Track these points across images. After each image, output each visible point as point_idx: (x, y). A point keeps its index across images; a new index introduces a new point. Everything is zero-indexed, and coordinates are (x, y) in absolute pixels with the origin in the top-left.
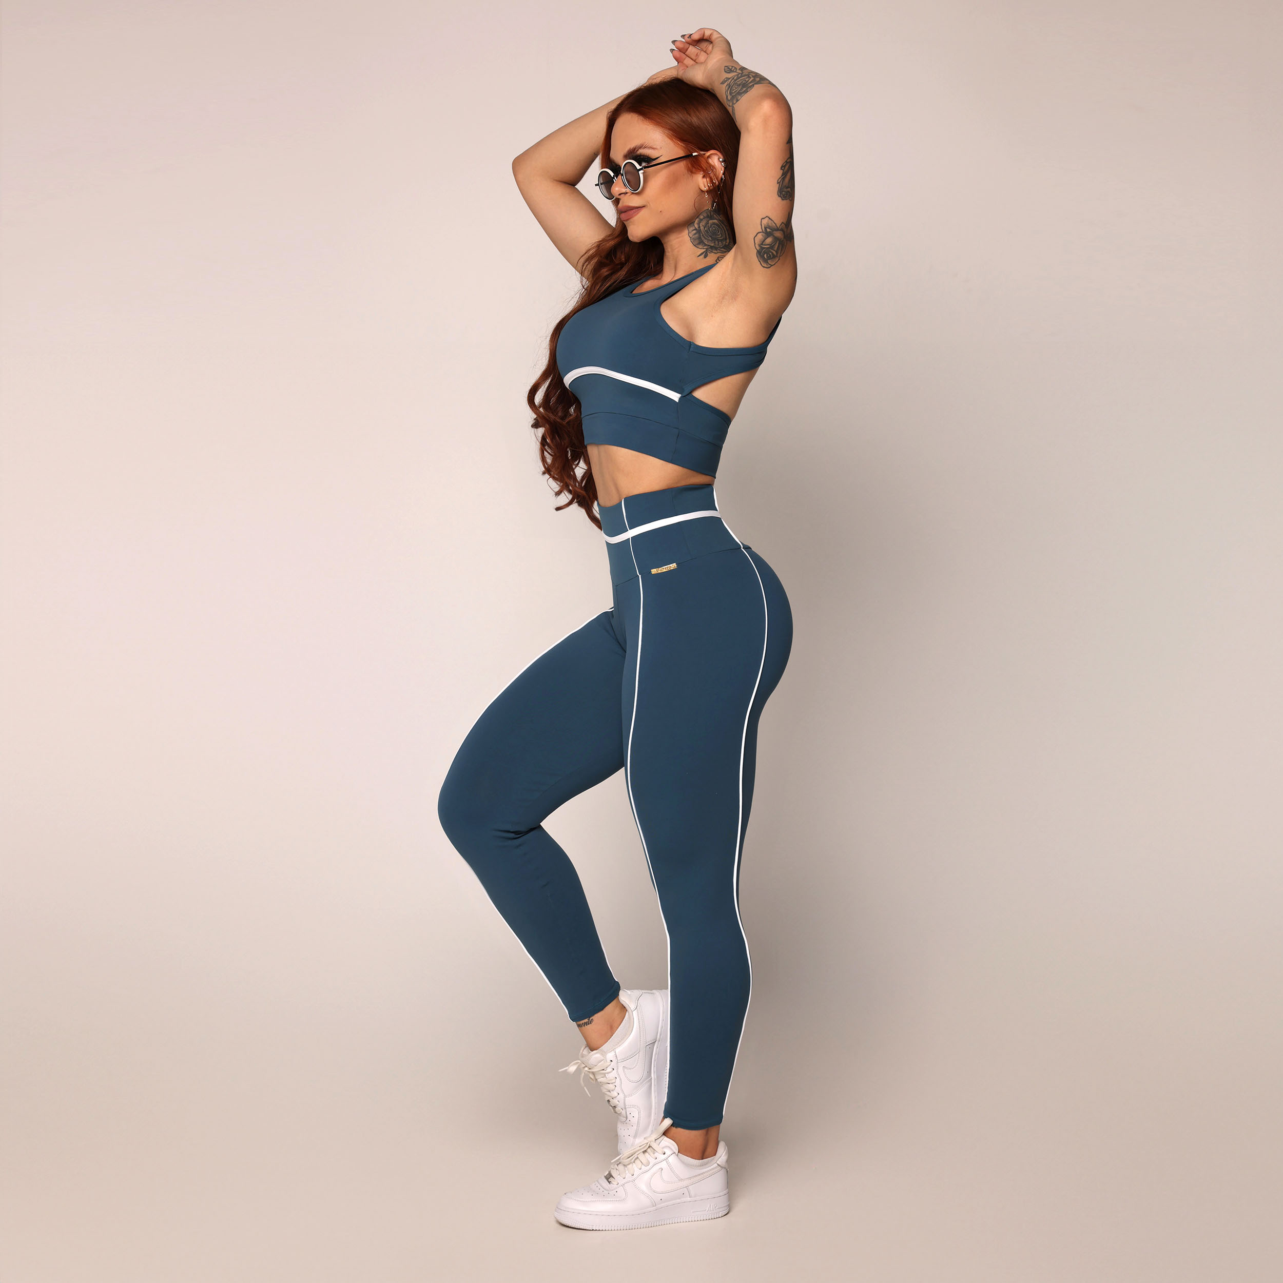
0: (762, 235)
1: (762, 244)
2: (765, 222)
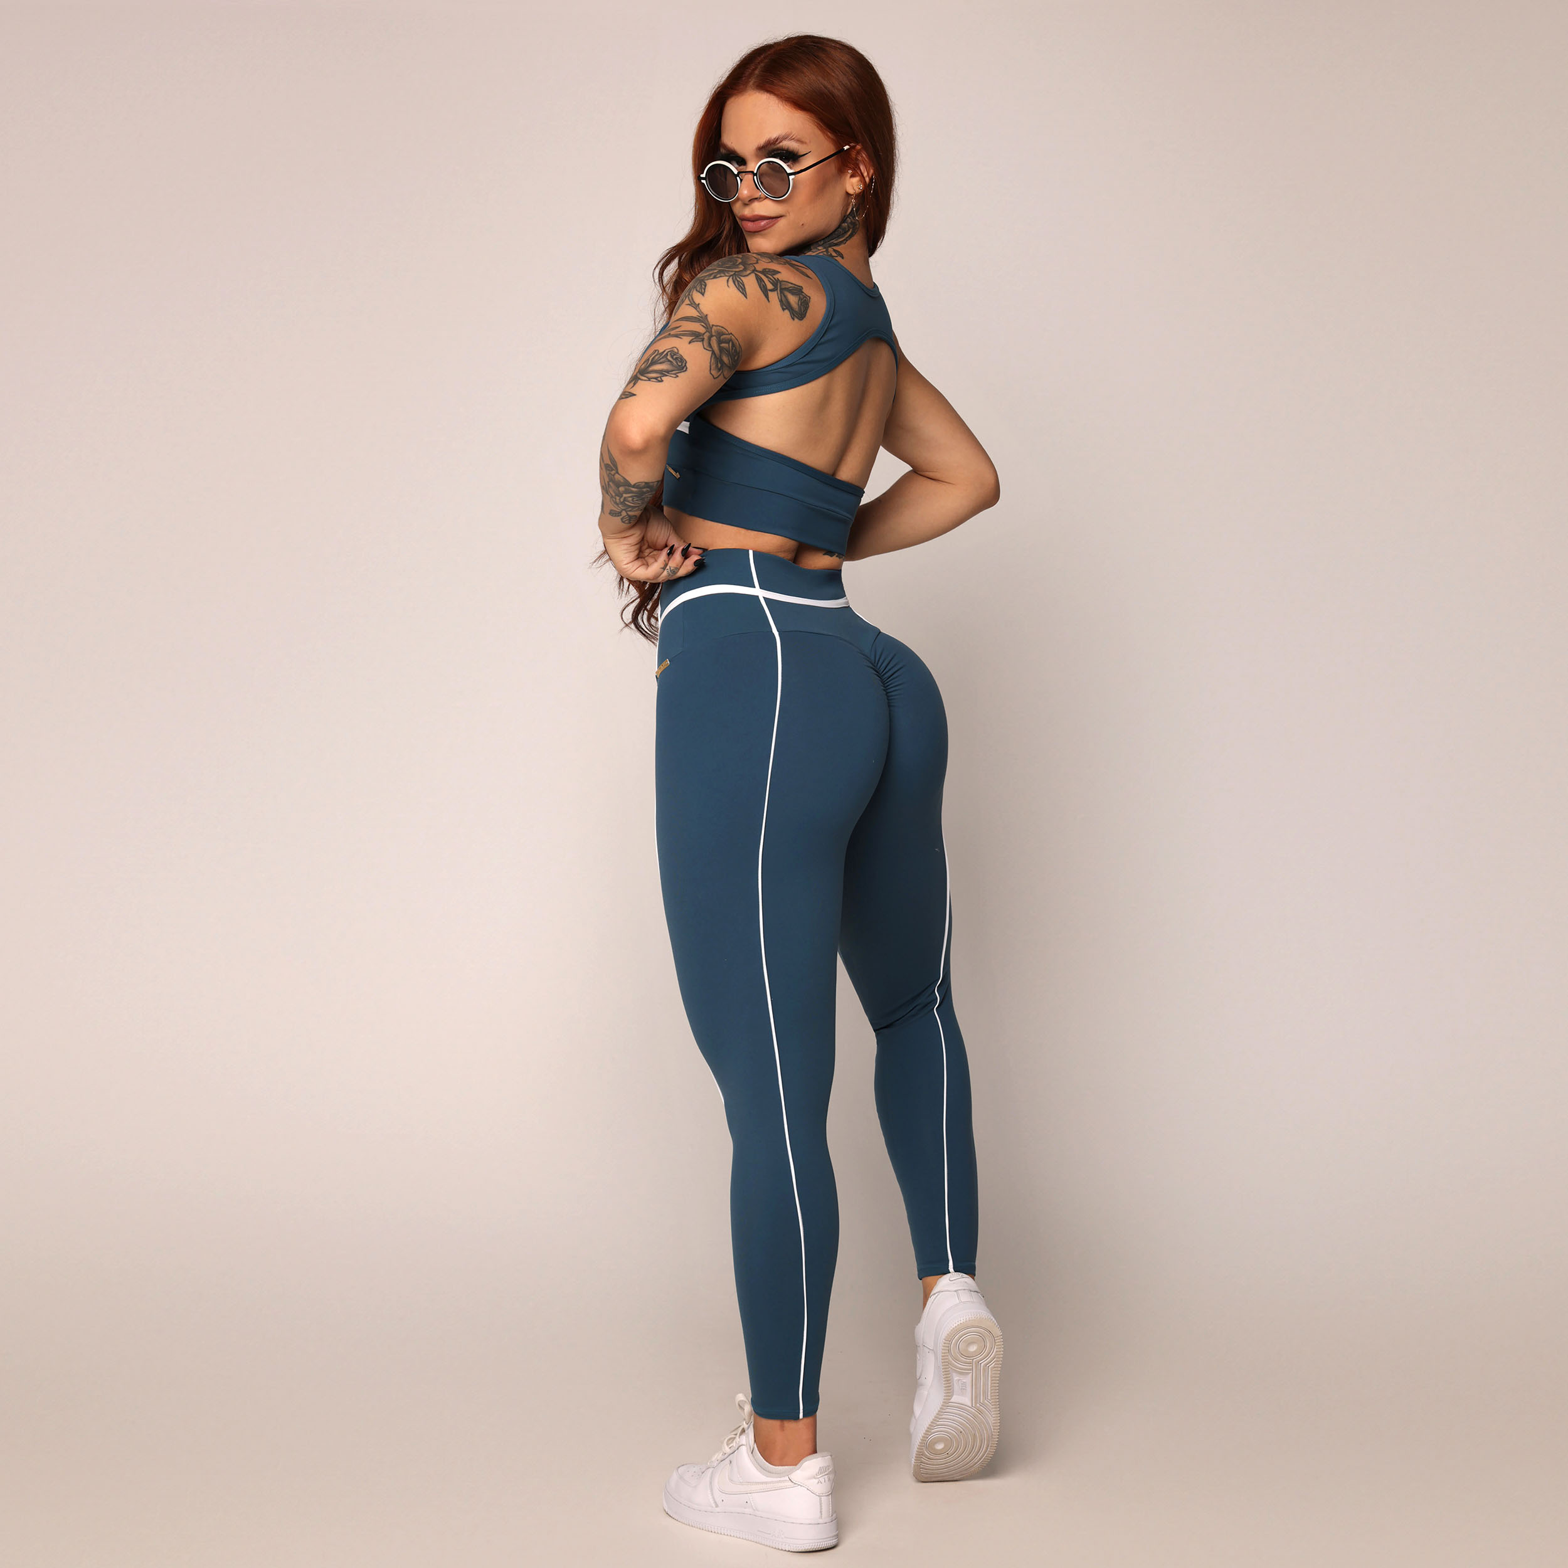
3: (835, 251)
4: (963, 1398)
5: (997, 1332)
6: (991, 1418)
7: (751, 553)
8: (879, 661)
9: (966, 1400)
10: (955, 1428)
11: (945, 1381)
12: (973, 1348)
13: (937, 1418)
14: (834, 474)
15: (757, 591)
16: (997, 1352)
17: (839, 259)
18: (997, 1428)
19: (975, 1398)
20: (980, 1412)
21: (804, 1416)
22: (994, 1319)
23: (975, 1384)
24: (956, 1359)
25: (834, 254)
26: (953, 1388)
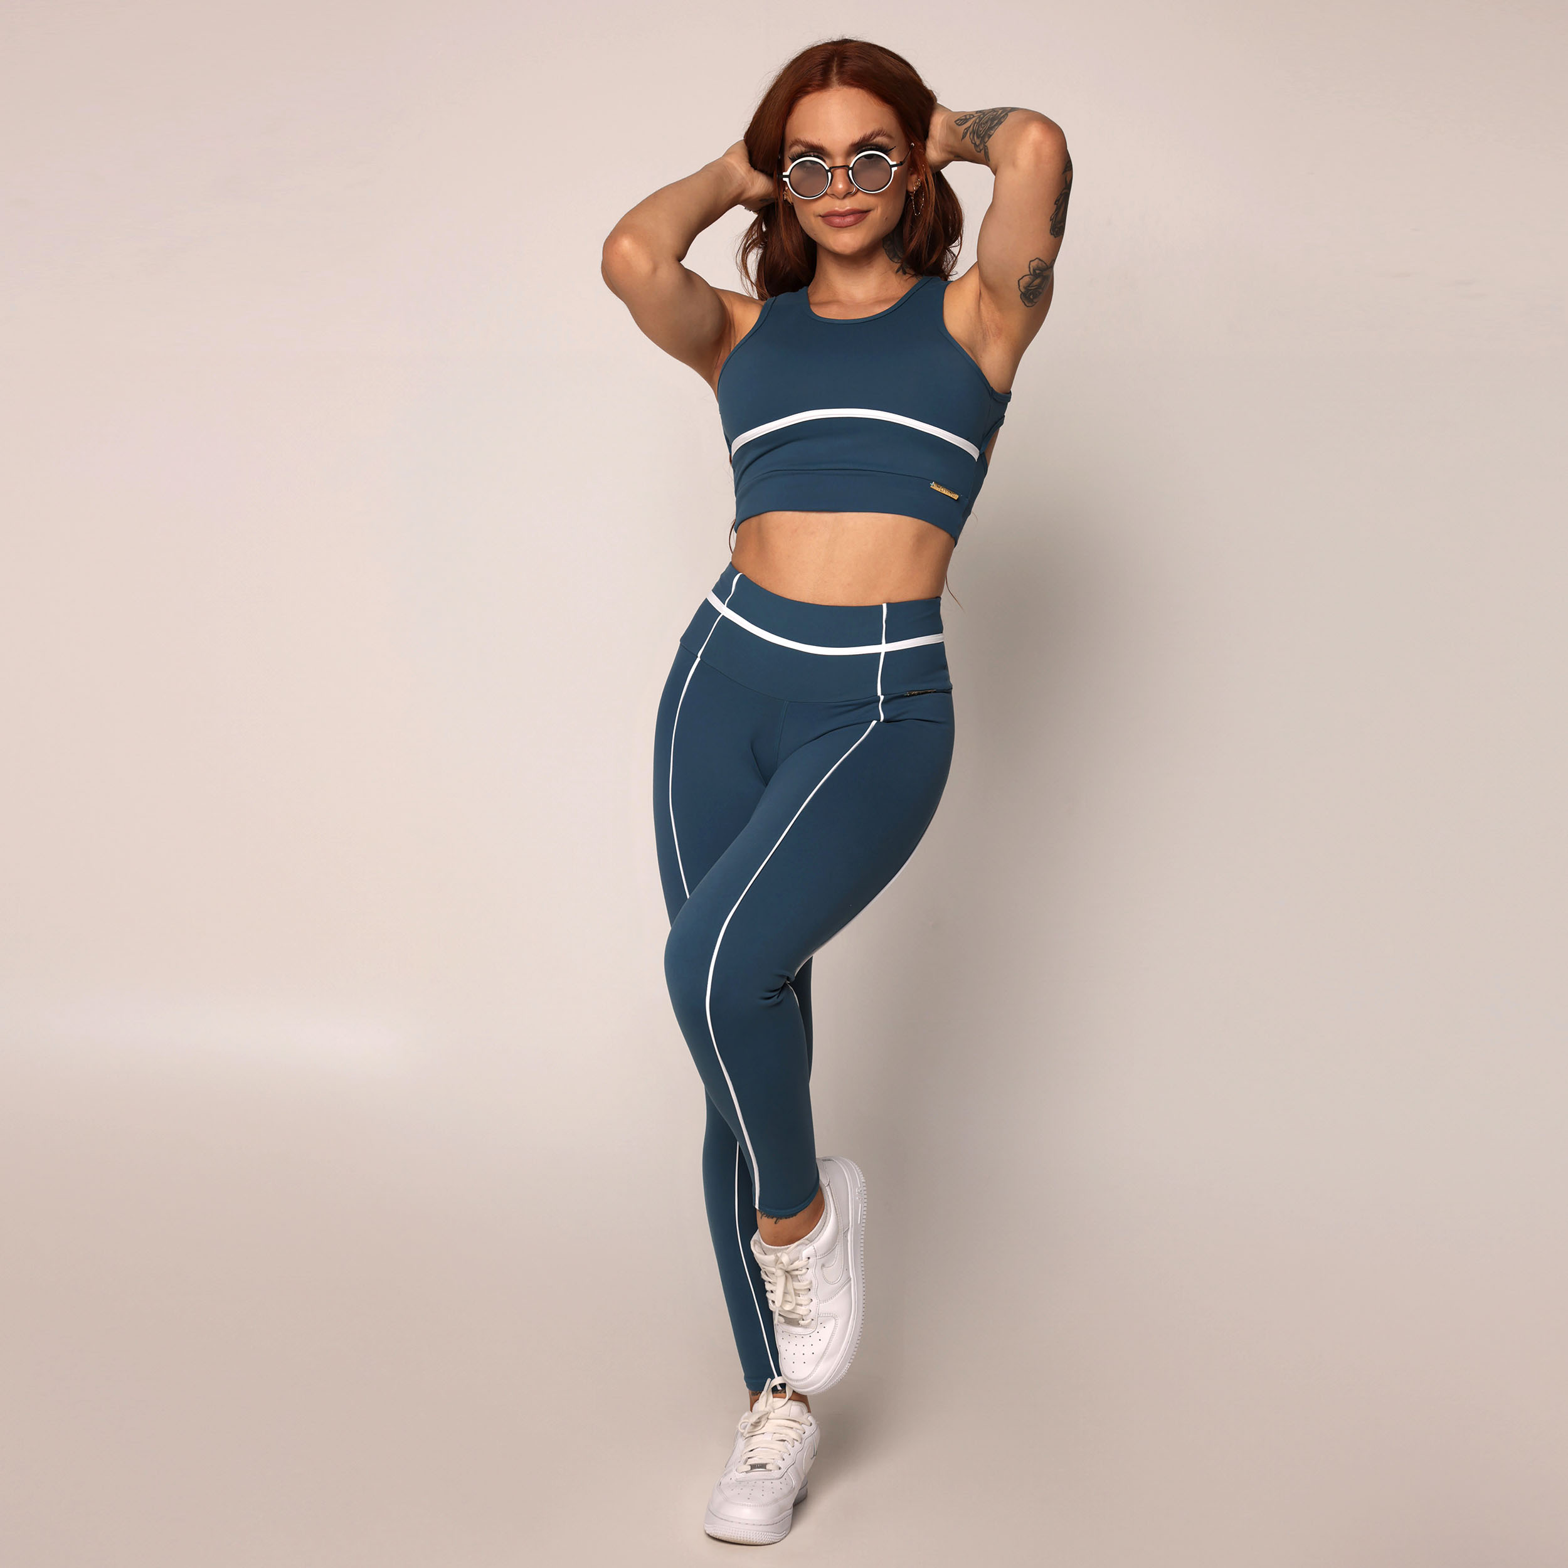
0: (1030, 278)
1: (1029, 286)
2: (1034, 264)
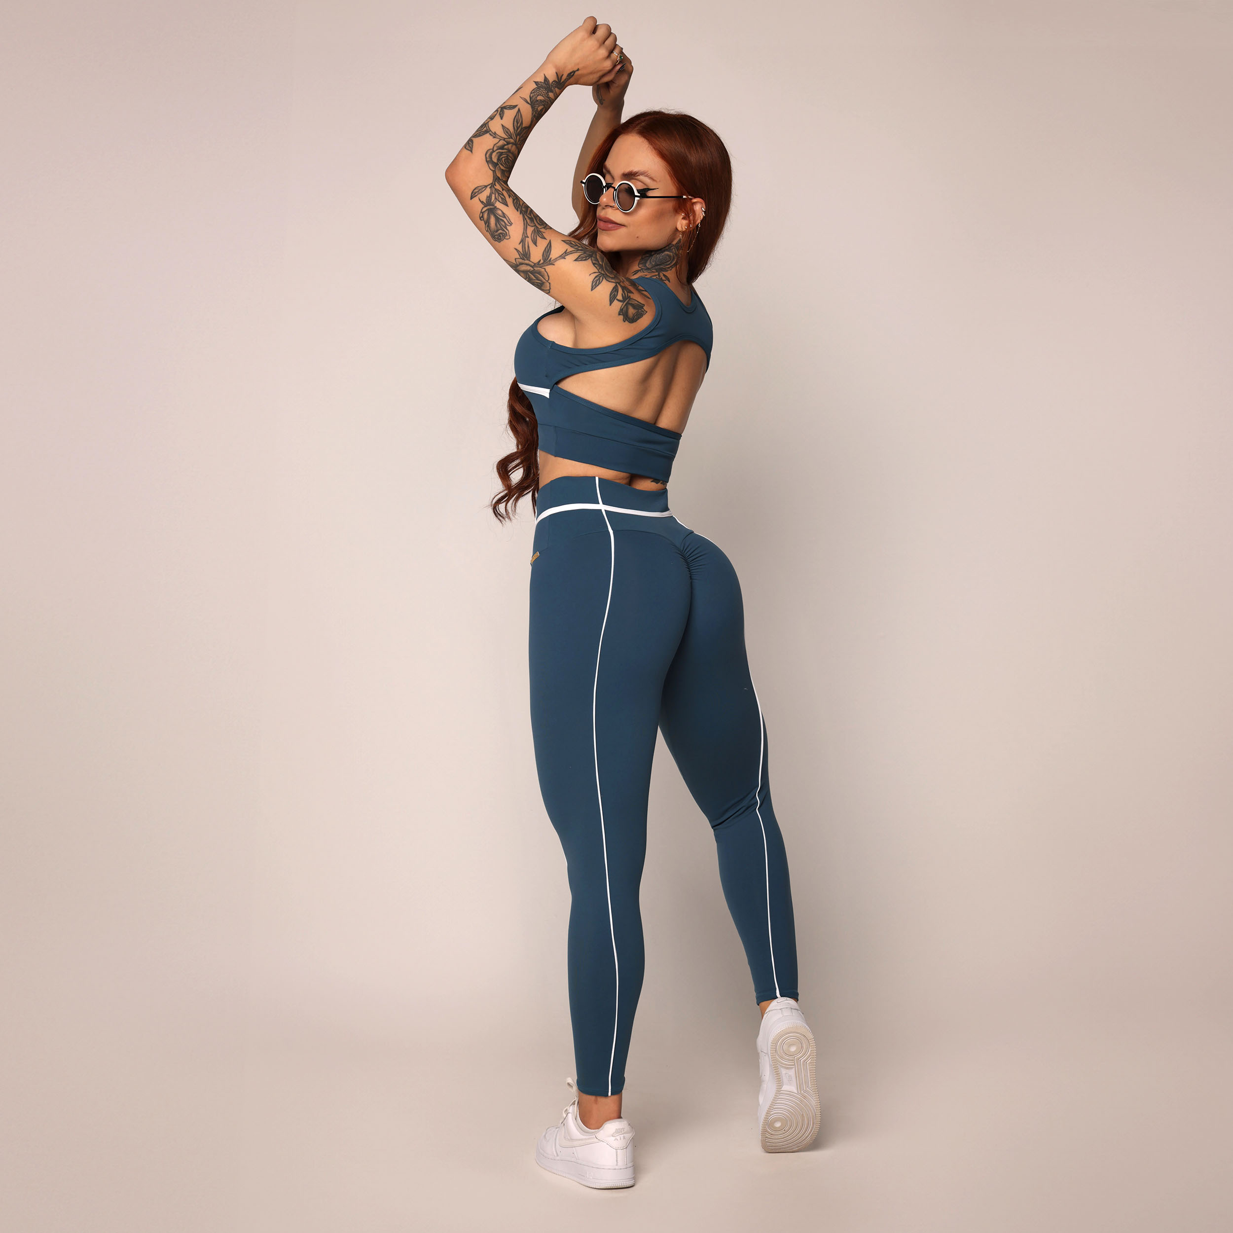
3: (664, 275)
4: (790, 1087)
5: (810, 1036)
6: (813, 1101)
7: (597, 479)
8: (686, 550)
9: (793, 1088)
10: (788, 1110)
11: (776, 1074)
12: (793, 1049)
13: (773, 1103)
14: (655, 423)
15: (601, 507)
16: (811, 1051)
17: (667, 282)
18: (818, 1109)
19: (800, 1087)
20: (805, 1097)
21: (611, 1094)
22: (807, 1027)
23: (798, 1075)
24: (782, 1058)
25: (664, 278)
26: (783, 1080)
